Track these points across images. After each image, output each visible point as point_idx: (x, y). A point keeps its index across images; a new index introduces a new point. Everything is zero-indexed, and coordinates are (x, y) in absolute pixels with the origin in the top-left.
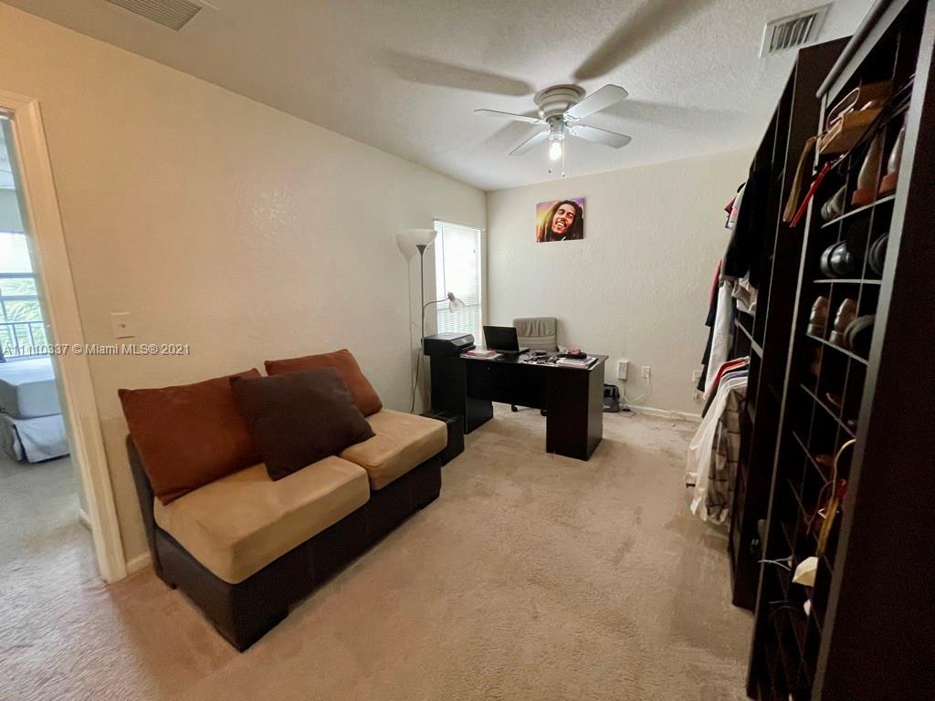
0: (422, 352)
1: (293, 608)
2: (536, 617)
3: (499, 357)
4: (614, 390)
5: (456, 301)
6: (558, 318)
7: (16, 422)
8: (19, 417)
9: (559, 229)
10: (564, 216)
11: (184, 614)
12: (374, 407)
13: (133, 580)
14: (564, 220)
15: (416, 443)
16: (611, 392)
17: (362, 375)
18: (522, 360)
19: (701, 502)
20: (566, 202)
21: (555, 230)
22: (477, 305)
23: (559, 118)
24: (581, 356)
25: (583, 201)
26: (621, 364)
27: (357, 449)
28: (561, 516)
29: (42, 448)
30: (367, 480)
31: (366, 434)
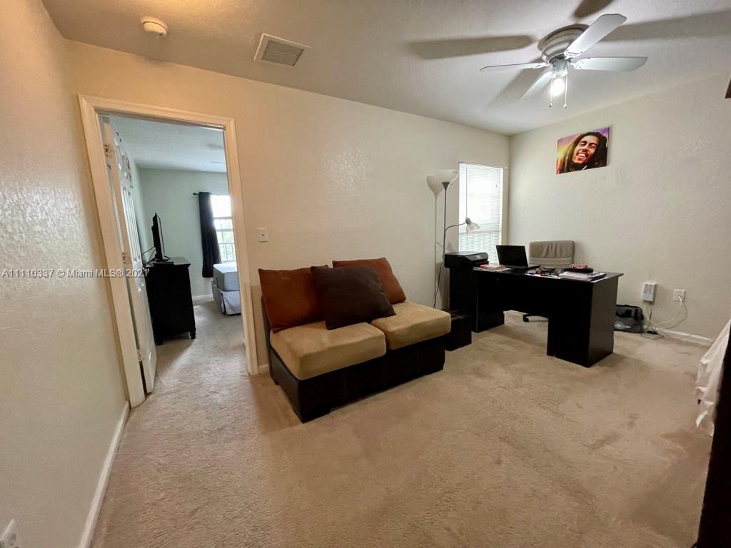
0: (443, 265)
1: (334, 410)
2: (499, 463)
3: (508, 270)
4: (636, 311)
5: (472, 225)
6: (575, 241)
7: (222, 292)
8: (225, 290)
9: (580, 159)
10: (586, 147)
11: (280, 399)
12: (400, 299)
13: (260, 375)
14: (585, 151)
15: (423, 323)
16: (633, 314)
17: (393, 276)
18: (528, 274)
19: (706, 416)
20: (589, 134)
21: (576, 161)
22: (498, 231)
23: (561, 58)
24: (587, 271)
25: (608, 130)
26: (647, 285)
27: (381, 321)
28: (545, 403)
29: (232, 308)
30: (384, 340)
31: (390, 313)
